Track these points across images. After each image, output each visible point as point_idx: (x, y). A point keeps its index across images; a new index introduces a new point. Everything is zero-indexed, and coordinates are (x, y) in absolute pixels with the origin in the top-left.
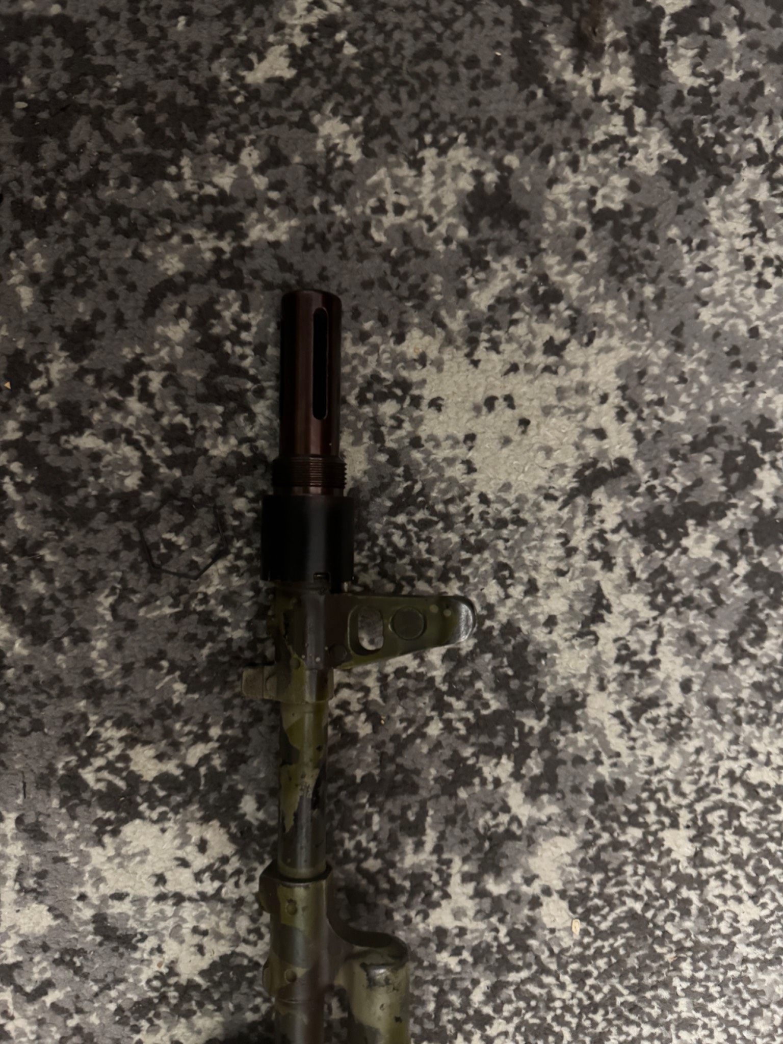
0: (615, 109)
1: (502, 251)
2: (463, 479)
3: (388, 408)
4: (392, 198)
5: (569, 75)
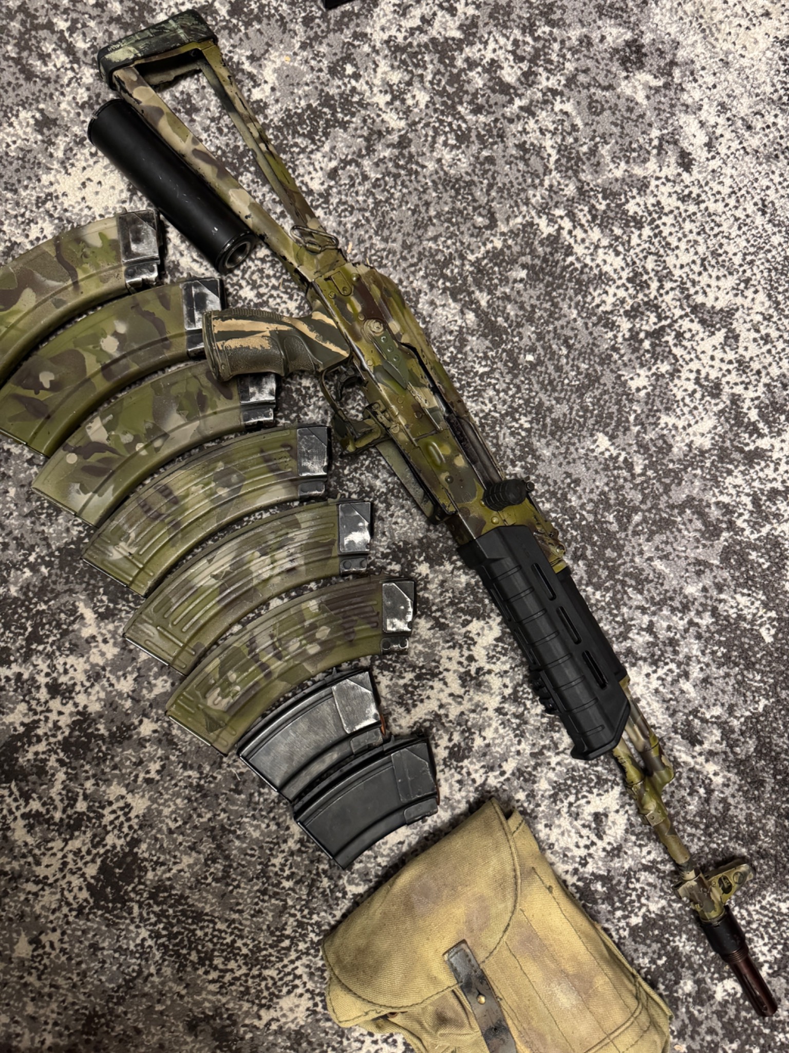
0: (66, 69)
1: (56, 136)
2: (90, 213)
3: (49, 205)
4: (9, 140)
5: (44, 69)
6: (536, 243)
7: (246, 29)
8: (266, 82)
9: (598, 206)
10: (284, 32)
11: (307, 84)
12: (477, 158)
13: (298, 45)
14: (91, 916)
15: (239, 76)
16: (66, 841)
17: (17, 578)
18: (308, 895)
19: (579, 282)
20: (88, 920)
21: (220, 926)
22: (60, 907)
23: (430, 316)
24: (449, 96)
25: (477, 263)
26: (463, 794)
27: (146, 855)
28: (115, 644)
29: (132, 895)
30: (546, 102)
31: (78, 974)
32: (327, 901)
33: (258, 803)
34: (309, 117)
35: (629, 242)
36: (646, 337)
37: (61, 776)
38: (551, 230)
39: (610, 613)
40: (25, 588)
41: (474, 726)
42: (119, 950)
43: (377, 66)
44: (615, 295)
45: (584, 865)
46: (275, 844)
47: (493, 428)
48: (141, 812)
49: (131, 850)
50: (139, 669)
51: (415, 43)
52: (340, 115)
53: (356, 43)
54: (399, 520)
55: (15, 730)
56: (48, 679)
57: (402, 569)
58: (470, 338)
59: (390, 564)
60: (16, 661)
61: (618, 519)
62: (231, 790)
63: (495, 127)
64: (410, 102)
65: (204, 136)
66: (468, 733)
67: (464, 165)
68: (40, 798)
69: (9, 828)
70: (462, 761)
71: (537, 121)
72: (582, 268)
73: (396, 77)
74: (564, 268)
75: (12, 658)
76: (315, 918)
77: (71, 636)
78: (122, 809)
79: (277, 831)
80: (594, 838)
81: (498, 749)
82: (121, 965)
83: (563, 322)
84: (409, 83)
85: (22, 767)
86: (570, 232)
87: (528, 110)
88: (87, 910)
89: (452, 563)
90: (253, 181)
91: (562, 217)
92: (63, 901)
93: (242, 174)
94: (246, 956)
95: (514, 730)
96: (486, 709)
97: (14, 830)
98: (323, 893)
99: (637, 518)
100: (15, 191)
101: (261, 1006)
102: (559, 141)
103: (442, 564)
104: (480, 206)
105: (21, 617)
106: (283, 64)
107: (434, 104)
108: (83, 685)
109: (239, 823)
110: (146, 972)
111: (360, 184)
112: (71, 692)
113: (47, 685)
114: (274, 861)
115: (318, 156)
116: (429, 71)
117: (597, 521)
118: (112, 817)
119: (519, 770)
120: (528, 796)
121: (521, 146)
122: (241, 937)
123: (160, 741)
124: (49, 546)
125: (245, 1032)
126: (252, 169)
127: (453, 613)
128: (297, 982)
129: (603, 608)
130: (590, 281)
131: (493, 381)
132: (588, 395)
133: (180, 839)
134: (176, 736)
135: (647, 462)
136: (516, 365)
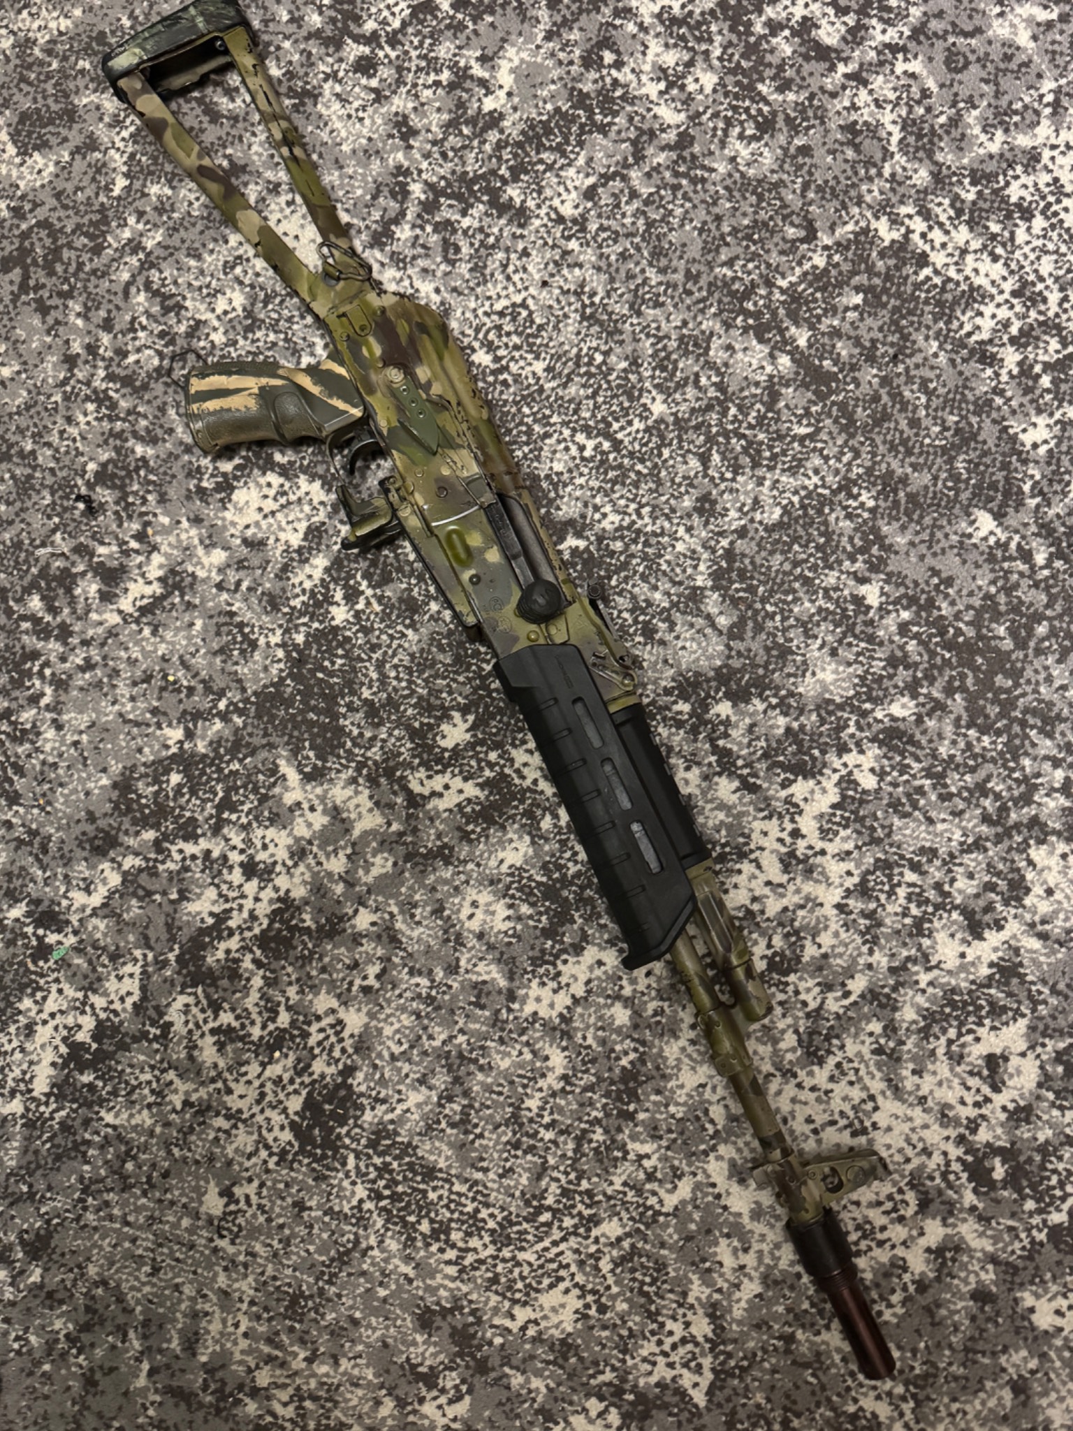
6: (874, 254)
7: (475, 23)
8: (501, 87)
9: (963, 195)
10: (523, 22)
11: (553, 82)
12: (785, 150)
13: (541, 35)
14: (296, 1165)
15: (468, 84)
16: (264, 1065)
17: (205, 729)
18: (575, 1151)
19: (940, 303)
20: (292, 1169)
21: (457, 1188)
22: (257, 1150)
23: (726, 365)
24: (744, 73)
25: (791, 291)
26: (789, 1020)
27: (363, 1088)
28: (325, 812)
29: (347, 1141)
30: (881, 64)
31: (280, 1241)
32: (601, 1161)
33: (507, 1021)
34: (557, 124)
35: (1012, 238)
36: (1044, 371)
37: (257, 982)
38: (896, 235)
39: (1005, 766)
40: (216, 744)
41: (802, 928)
42: (329, 1212)
43: (647, 47)
44: (994, 316)
45: (974, 1131)
46: (530, 1079)
47: (820, 512)
48: (356, 1032)
49: (344, 1082)
50: (354, 844)
51: (698, 11)
52: (598, 117)
53: (618, 22)
54: (688, 644)
55: (202, 920)
56: (243, 857)
57: (693, 709)
58: (783, 391)
59: (675, 702)
60: (204, 835)
61: (1013, 632)
62: (470, 1003)
63: (811, 106)
64: (691, 87)
65: (424, 165)
66: (795, 936)
67: (768, 159)
68: (233, 1010)
69: (196, 1047)
70: (786, 974)
71: (871, 92)
72: (944, 283)
73: (671, 59)
74: (916, 286)
75: (199, 831)
76: (585, 1185)
77: (270, 803)
78: (332, 1026)
79: (533, 1062)
80: (986, 1090)
81: (839, 961)
82: (333, 1233)
83: (918, 359)
84: (690, 64)
85: (210, 969)
86: (923, 235)
87: (858, 78)
88: (290, 1157)
89: (764, 700)
90: (486, 214)
91: (910, 217)
92: (262, 1142)
93: (472, 206)
94: (493, 1232)
95: (863, 934)
96: (821, 905)
97: (201, 1049)
98: (596, 1150)
99: (1042, 629)
100: (199, 257)
101: (515, 1302)
102: (904, 113)
103: (747, 702)
104: (793, 212)
105: (210, 779)
106: (522, 61)
107: (725, 86)
108: (284, 864)
109: (483, 1048)
110: (364, 1245)
111: (627, 203)
112: (271, 872)
113: (242, 865)
114: (529, 1103)
115: (571, 172)
116: (716, 44)
117: (980, 637)
118: (322, 1036)
119: (871, 991)
120: (885, 1028)
121: (851, 128)
122: (487, 1205)
123: (379, 937)
124: (244, 690)
125: (494, 1335)
126: (485, 198)
127: (768, 769)
128: (562, 1273)
129: (993, 760)
130: (956, 302)
131: (819, 445)
132: (961, 458)
133: (406, 1068)
134: (400, 931)
135: (1053, 549)
136: (851, 421)
